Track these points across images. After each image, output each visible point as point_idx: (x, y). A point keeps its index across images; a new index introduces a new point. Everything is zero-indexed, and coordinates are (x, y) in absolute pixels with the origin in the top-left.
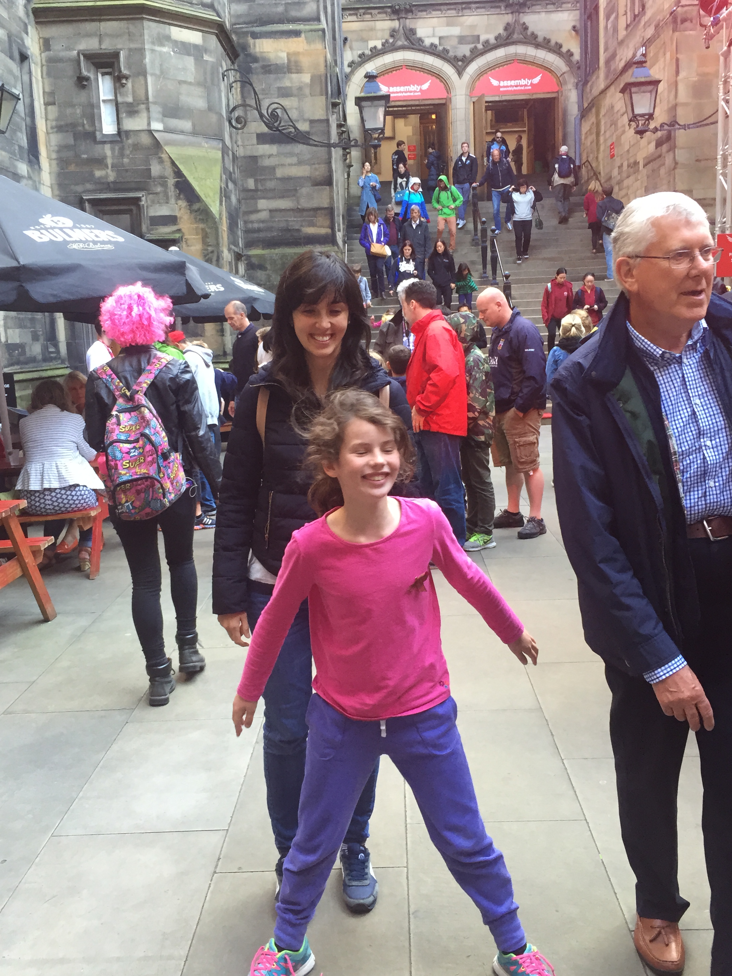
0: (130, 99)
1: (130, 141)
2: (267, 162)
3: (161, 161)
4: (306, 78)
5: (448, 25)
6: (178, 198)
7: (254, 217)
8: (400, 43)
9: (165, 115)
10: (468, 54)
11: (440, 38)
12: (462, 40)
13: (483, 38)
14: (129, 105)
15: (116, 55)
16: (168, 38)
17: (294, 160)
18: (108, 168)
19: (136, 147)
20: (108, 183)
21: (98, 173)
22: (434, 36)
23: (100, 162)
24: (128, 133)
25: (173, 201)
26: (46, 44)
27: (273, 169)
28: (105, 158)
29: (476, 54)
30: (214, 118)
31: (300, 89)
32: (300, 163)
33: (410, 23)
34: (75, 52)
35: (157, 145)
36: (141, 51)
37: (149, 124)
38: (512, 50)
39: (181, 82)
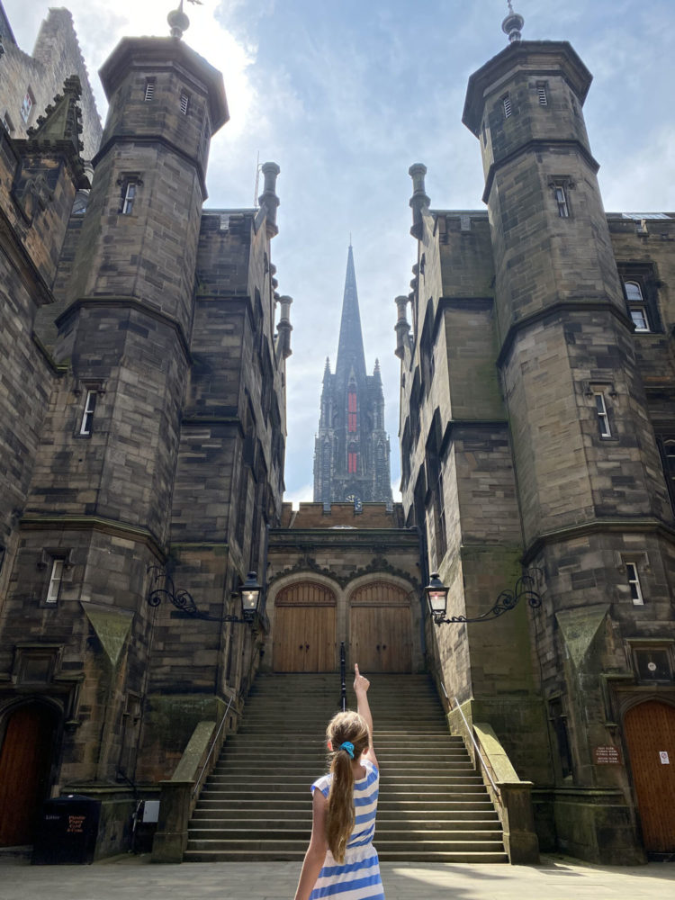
0: (70, 580)
1: (63, 608)
2: (174, 631)
3: (82, 622)
4: (212, 576)
5: (336, 558)
6: (88, 649)
7: (158, 670)
8: (304, 567)
9: (93, 591)
10: (348, 576)
11: (331, 566)
12: (344, 567)
13: (358, 567)
14: (69, 583)
15: (68, 551)
16: (108, 543)
17: (195, 631)
18: (41, 625)
19: (67, 612)
20: (39, 637)
21: (33, 630)
22: (327, 564)
23: (38, 622)
24: (63, 602)
25: (83, 651)
26: (23, 543)
27: (178, 636)
28: (41, 619)
29: (353, 576)
30: (132, 596)
31: (207, 583)
32: (200, 633)
33: (311, 556)
34: (41, 549)
35: (82, 611)
36: (86, 550)
37: (79, 597)
38: (377, 575)
39: (111, 571)
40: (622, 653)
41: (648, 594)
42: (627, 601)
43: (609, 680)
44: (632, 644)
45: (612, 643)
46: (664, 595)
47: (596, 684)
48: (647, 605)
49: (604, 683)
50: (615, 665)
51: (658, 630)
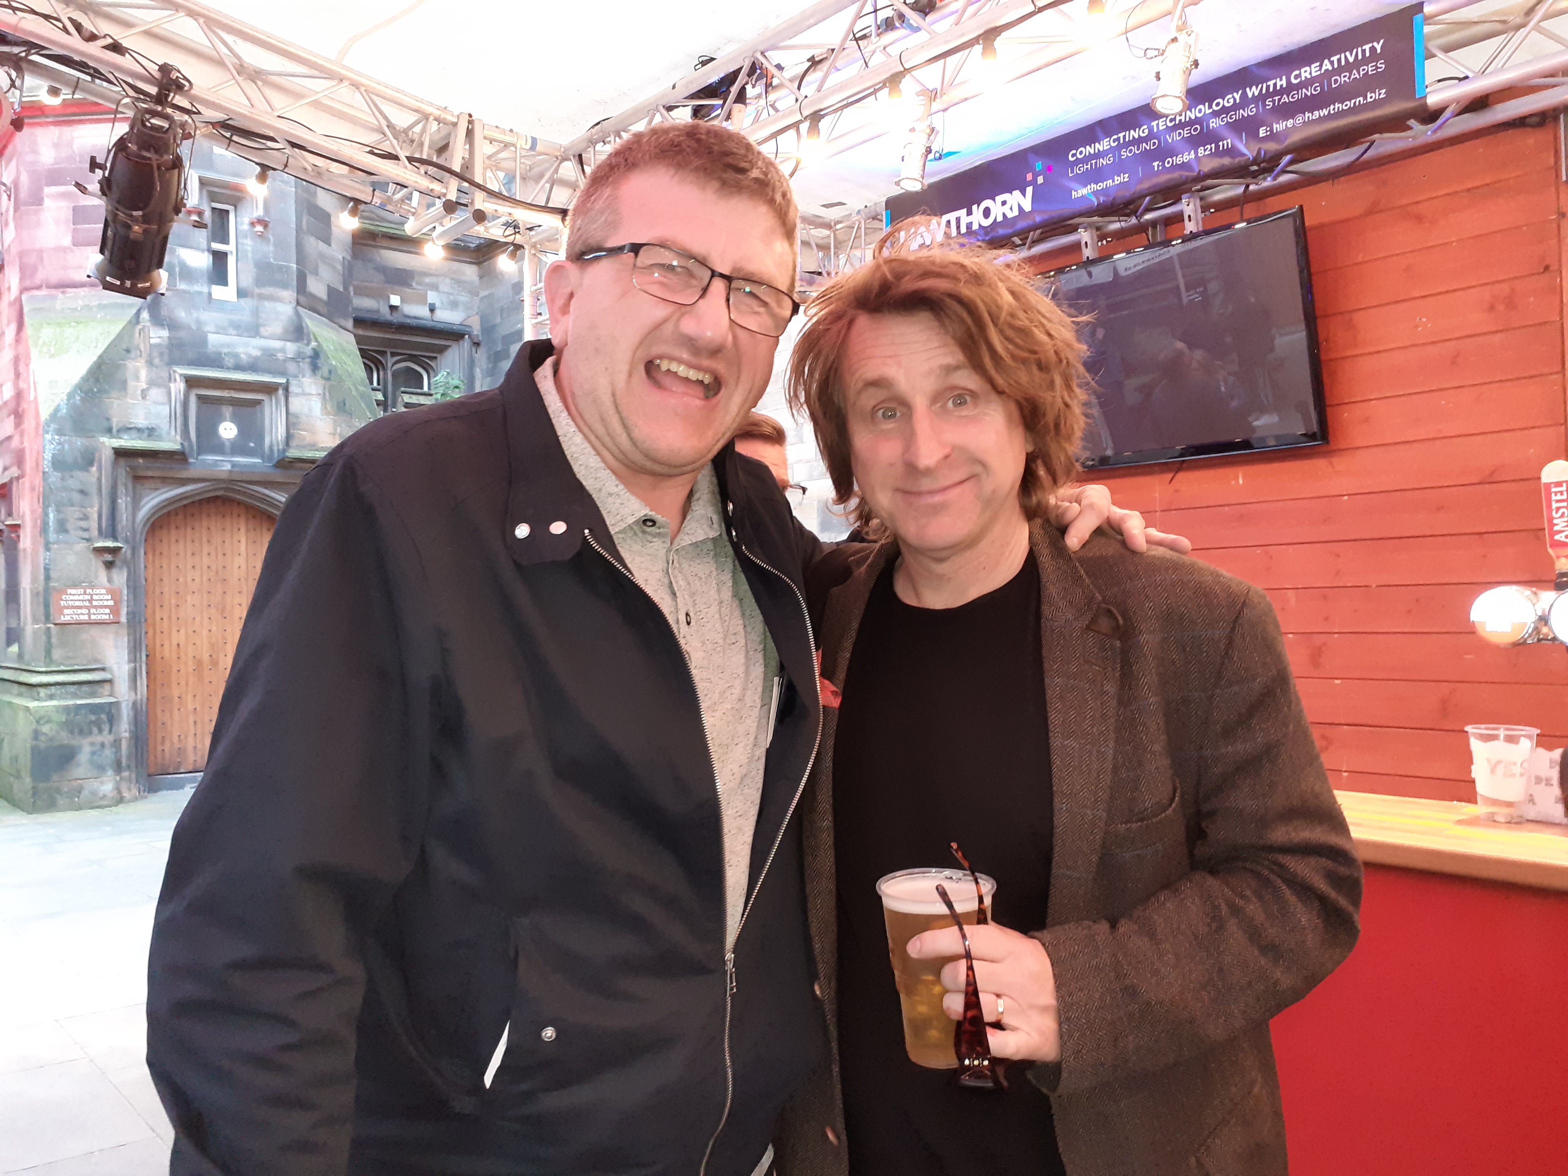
40: (162, 398)
41: (247, 280)
42: (196, 288)
43: (120, 453)
44: (191, 382)
45: (143, 374)
46: (285, 286)
47: (88, 459)
48: (243, 301)
49: (107, 456)
50: (141, 421)
51: (256, 358)
